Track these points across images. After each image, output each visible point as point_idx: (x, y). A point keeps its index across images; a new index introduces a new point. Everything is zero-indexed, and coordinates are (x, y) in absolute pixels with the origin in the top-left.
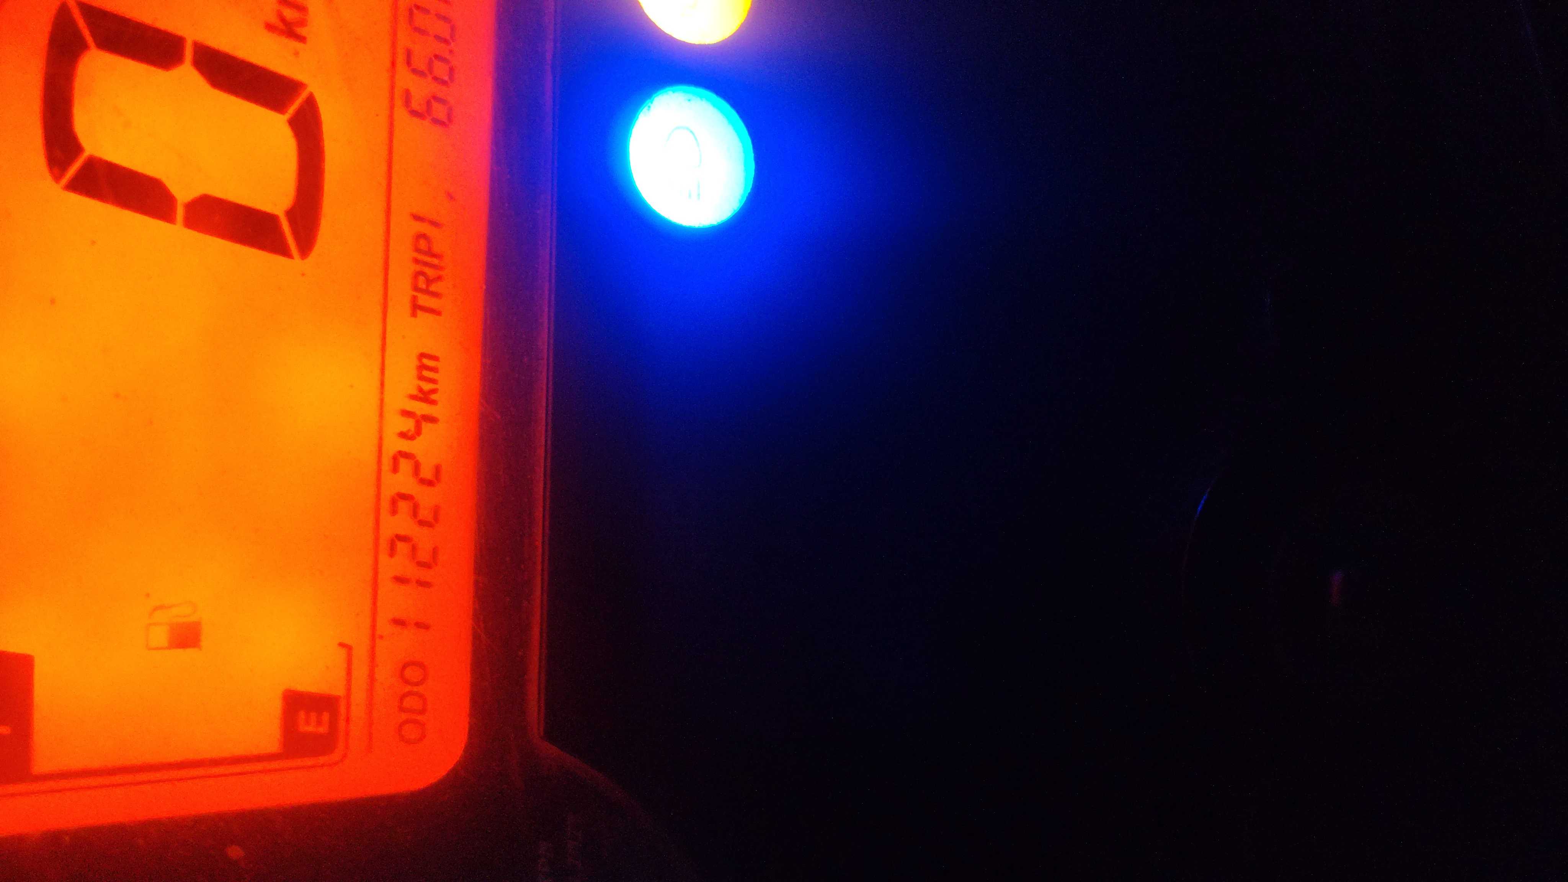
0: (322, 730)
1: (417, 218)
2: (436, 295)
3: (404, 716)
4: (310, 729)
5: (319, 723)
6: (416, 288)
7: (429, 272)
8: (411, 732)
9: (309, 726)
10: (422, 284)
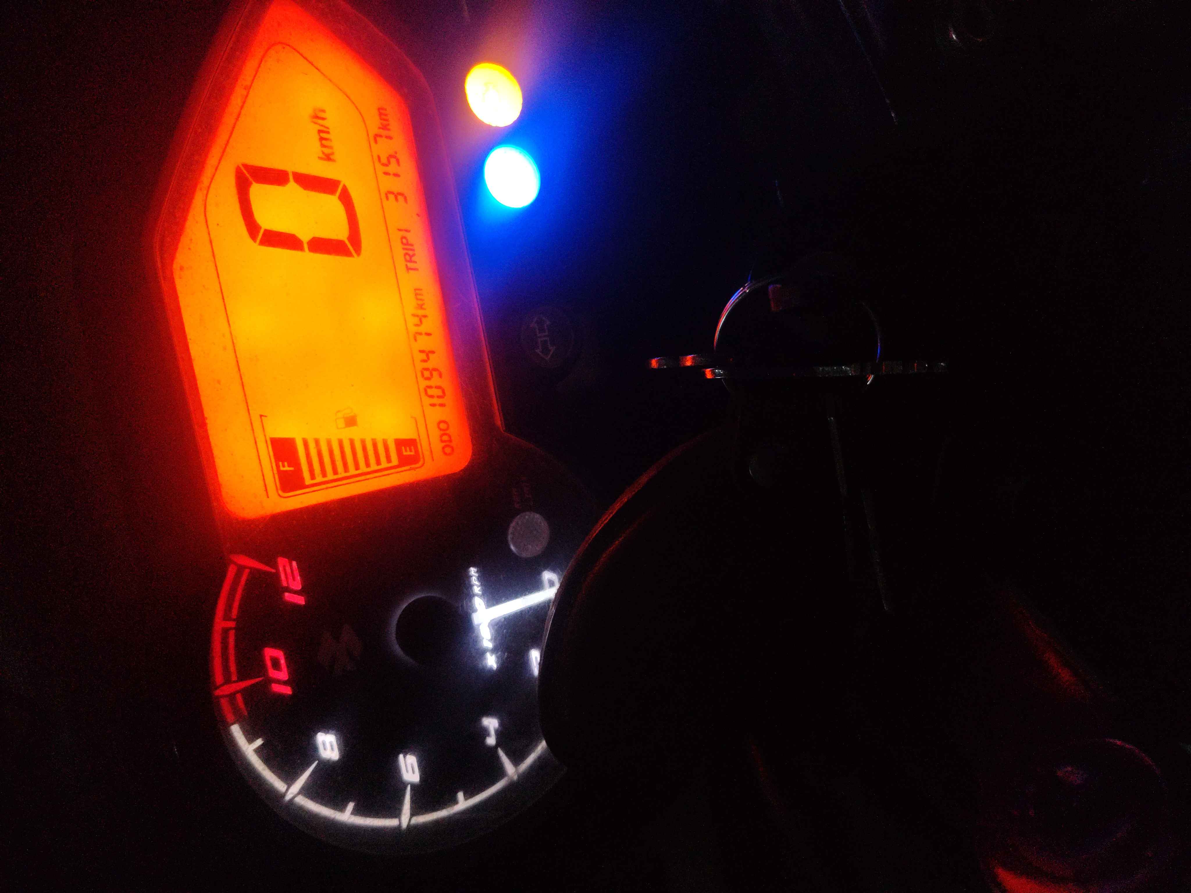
0: (412, 453)
1: (400, 230)
2: (415, 262)
3: (444, 444)
4: (409, 453)
5: (411, 451)
6: (406, 261)
7: (411, 253)
8: (448, 450)
9: (407, 453)
10: (408, 257)
